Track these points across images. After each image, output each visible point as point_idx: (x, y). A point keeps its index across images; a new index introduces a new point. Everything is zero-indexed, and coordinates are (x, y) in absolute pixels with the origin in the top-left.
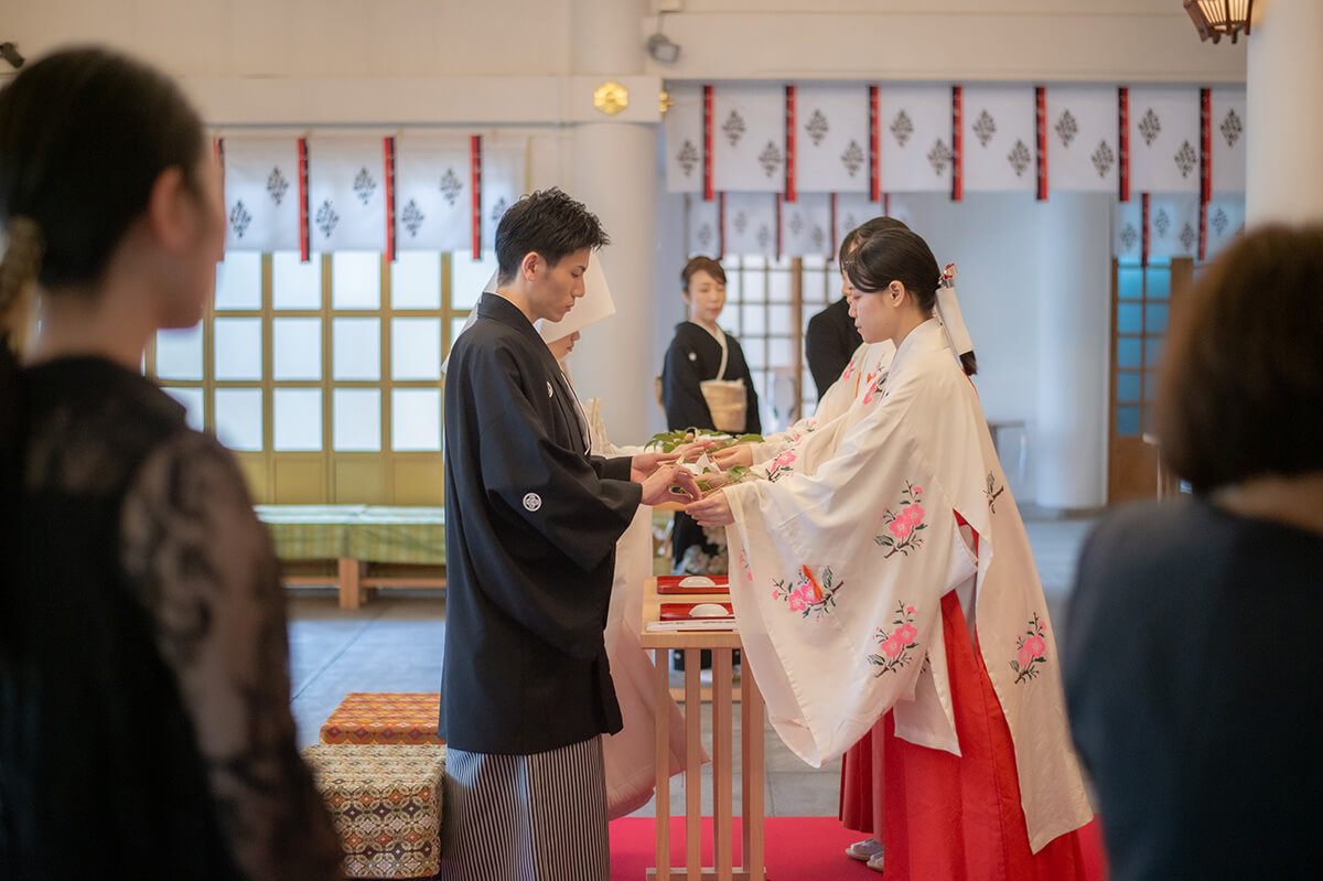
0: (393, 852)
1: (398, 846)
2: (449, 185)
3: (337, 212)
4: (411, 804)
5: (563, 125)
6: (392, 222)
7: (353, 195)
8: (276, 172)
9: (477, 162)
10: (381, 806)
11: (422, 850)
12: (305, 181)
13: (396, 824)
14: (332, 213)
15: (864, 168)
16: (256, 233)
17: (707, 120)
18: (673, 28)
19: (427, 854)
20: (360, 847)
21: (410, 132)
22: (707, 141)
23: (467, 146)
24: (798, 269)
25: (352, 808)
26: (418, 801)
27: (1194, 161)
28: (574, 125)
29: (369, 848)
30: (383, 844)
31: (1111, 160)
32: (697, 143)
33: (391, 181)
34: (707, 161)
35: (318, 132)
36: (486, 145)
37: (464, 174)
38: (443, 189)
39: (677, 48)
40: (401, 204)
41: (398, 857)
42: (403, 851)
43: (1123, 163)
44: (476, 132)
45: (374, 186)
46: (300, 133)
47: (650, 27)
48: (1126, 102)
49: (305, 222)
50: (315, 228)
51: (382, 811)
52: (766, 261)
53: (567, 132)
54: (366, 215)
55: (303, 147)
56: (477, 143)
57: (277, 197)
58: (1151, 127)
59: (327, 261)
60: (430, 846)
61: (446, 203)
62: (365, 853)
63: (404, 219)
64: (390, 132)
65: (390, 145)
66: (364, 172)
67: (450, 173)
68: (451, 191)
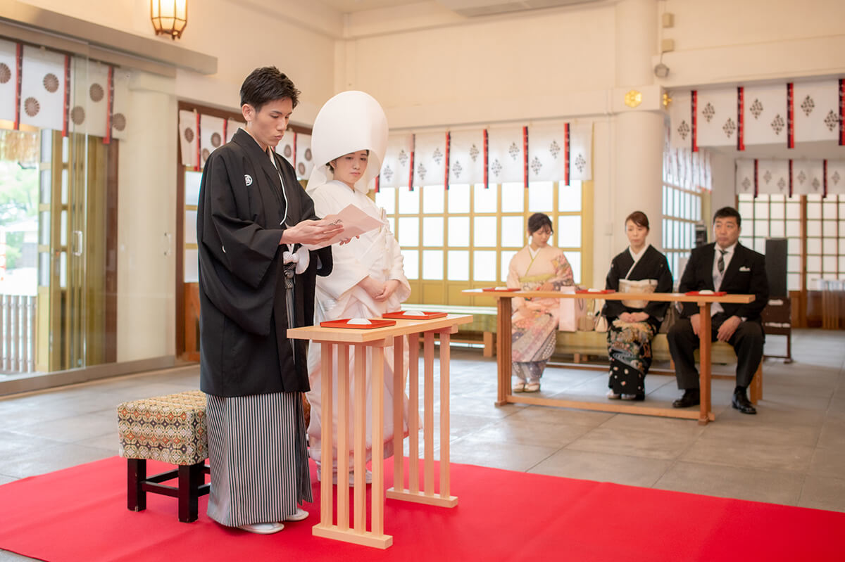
0: (169, 448)
1: (171, 445)
2: (554, 148)
3: (501, 165)
4: (177, 422)
5: (609, 115)
6: (527, 168)
7: (509, 155)
8: (474, 146)
9: (568, 136)
10: (165, 421)
11: (181, 449)
12: (486, 150)
13: (171, 432)
14: (499, 165)
15: (785, 130)
16: (464, 175)
17: (694, 109)
18: (668, 60)
19: (184, 452)
20: (157, 443)
21: (536, 123)
22: (694, 120)
23: (563, 128)
24: (804, 202)
25: (153, 421)
26: (180, 420)
28: (615, 114)
29: (160, 445)
30: (166, 443)
32: (689, 122)
33: (526, 148)
34: (694, 131)
35: (493, 126)
36: (571, 128)
37: (561, 143)
38: (551, 151)
39: (668, 70)
40: (531, 159)
41: (171, 451)
42: (173, 449)
44: (567, 121)
45: (518, 151)
46: (485, 127)
47: (656, 61)
49: (486, 170)
50: (491, 172)
51: (165, 424)
52: (785, 197)
53: (613, 118)
54: (515, 165)
55: (486, 134)
56: (567, 127)
57: (474, 158)
59: (500, 188)
60: (186, 448)
61: (553, 157)
62: (158, 447)
63: (532, 167)
64: (526, 124)
65: (526, 130)
66: (514, 144)
67: (555, 142)
68: (555, 151)
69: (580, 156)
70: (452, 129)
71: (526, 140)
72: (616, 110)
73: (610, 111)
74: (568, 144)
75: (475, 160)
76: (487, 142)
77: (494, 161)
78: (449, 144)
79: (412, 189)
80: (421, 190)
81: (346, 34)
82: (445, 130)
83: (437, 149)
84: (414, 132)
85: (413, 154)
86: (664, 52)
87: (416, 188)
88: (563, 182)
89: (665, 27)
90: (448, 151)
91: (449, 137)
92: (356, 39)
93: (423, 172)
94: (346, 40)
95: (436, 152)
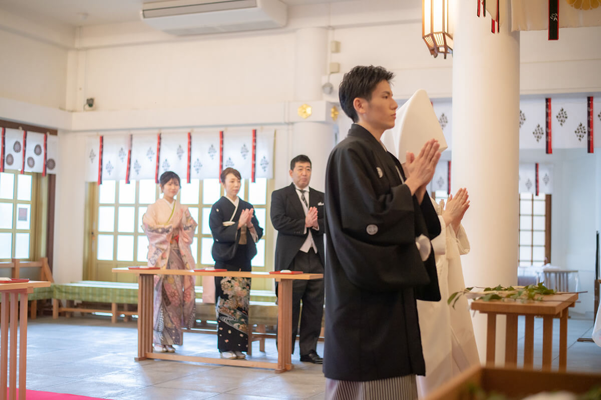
3: (202, 163)
5: (287, 124)
7: (208, 155)
8: (180, 146)
9: (255, 141)
12: (190, 150)
14: (200, 164)
21: (230, 129)
23: (251, 134)
27: (585, 132)
28: (292, 123)
31: (543, 134)
33: (222, 149)
35: (195, 130)
36: (258, 133)
37: (250, 146)
38: (242, 152)
40: (225, 159)
43: (548, 135)
44: (255, 128)
45: (215, 152)
46: (189, 130)
48: (550, 105)
49: (189, 167)
50: (193, 170)
53: (290, 127)
54: (213, 164)
55: (190, 136)
56: (255, 132)
57: (180, 156)
58: (563, 117)
59: (201, 183)
61: (243, 157)
64: (222, 129)
65: (222, 134)
66: (212, 146)
67: (245, 146)
68: (245, 153)
69: (264, 158)
70: (162, 131)
71: (222, 142)
72: (291, 120)
73: (287, 121)
74: (254, 148)
75: (180, 159)
76: (190, 143)
77: (196, 160)
78: (159, 143)
79: (128, 182)
80: (138, 183)
81: (77, 45)
82: (157, 132)
83: (150, 149)
84: (132, 132)
85: (130, 152)
86: (332, 73)
87: (133, 181)
88: (250, 180)
89: (333, 52)
90: (159, 150)
91: (160, 138)
92: (87, 49)
93: (138, 167)
94: (78, 50)
95: (149, 151)
